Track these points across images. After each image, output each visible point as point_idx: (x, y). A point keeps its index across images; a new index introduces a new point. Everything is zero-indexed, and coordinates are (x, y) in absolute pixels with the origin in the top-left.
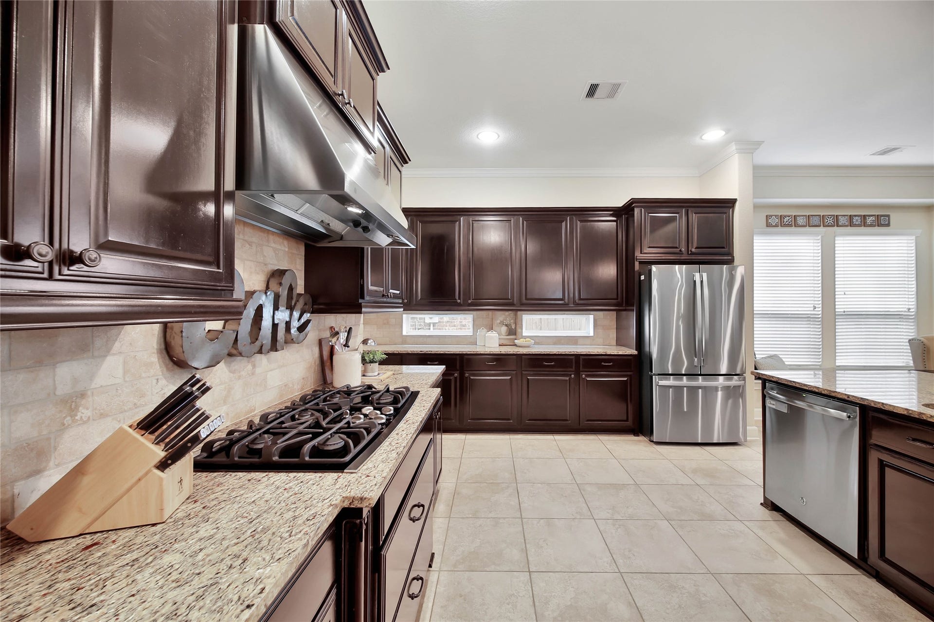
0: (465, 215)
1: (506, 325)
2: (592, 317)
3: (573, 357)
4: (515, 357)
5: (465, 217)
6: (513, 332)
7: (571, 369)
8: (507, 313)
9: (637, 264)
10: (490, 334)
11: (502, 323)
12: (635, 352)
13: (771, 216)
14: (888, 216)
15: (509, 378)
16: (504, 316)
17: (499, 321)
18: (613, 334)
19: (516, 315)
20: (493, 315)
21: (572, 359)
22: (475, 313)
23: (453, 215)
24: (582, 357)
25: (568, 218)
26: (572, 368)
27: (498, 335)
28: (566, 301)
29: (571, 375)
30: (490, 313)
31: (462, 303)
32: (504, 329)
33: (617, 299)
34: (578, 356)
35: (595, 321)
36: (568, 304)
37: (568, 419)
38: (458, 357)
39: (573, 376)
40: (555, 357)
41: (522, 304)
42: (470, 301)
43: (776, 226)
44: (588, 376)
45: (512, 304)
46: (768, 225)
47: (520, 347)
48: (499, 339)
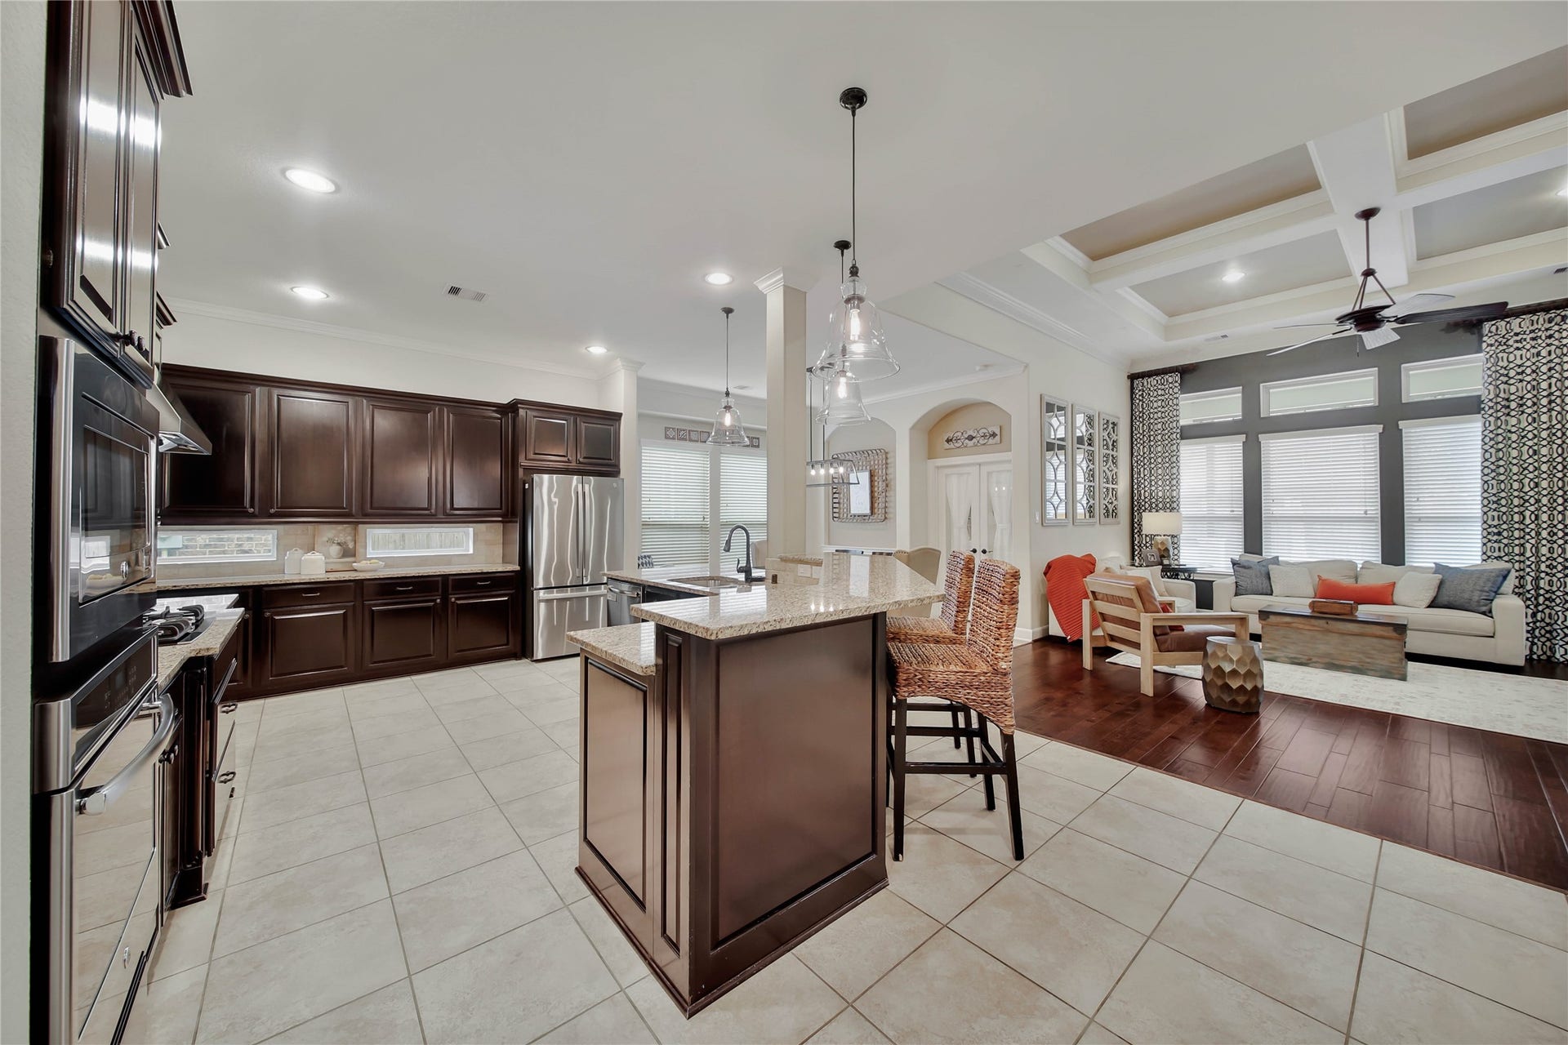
0: (264, 385)
1: (339, 544)
2: (471, 530)
3: (440, 579)
4: (352, 584)
5: (263, 388)
6: (348, 553)
7: (436, 593)
8: (340, 527)
9: (521, 472)
10: (309, 556)
11: (331, 541)
12: (517, 568)
13: (670, 428)
14: (758, 439)
15: (342, 612)
16: (334, 532)
17: (325, 539)
18: (499, 550)
19: (355, 529)
20: (315, 531)
21: (438, 581)
22: (281, 527)
23: (241, 383)
24: (451, 578)
25: (437, 409)
26: (438, 591)
27: (324, 558)
28: (433, 511)
29: (436, 600)
30: (310, 527)
31: (257, 512)
32: (335, 550)
33: (501, 509)
34: (445, 577)
35: (475, 534)
36: (435, 515)
37: (432, 653)
38: (250, 590)
39: (438, 601)
40: (413, 580)
41: (366, 515)
42: (272, 511)
43: (673, 439)
44: (457, 599)
45: (349, 515)
46: (667, 437)
47: (361, 571)
48: (326, 563)
